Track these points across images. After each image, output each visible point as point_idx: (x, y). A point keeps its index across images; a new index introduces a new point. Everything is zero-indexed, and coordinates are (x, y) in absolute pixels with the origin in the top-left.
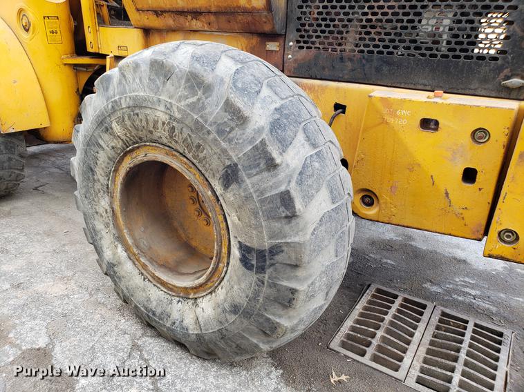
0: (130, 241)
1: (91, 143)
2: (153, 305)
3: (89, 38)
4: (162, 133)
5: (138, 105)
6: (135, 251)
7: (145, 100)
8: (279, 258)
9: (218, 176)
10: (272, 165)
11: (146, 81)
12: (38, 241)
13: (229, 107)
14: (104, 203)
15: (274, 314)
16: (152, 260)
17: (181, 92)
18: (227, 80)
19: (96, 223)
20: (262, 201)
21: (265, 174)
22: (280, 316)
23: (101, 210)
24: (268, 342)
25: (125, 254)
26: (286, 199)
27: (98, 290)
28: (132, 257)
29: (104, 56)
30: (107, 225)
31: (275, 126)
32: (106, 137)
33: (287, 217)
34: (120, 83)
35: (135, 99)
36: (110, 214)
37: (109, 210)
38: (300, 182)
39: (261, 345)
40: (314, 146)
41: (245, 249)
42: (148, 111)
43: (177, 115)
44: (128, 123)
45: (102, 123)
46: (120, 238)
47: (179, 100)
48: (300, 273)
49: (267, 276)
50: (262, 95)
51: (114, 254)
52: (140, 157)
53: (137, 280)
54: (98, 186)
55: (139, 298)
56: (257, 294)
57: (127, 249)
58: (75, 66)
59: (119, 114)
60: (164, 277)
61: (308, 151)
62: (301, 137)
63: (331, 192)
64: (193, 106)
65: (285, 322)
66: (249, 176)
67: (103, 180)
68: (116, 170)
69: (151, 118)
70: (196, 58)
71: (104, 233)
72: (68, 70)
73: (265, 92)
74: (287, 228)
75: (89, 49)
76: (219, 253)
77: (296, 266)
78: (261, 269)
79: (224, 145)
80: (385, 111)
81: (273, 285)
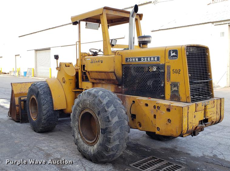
0: (81, 133)
1: (75, 109)
2: (85, 149)
3: (80, 84)
4: (88, 106)
5: (85, 100)
6: (82, 135)
7: (86, 99)
8: (107, 130)
9: (97, 114)
10: (106, 111)
11: (86, 96)
12: (59, 141)
13: (99, 100)
14: (77, 123)
15: (107, 145)
16: (86, 138)
17: (92, 98)
18: (100, 95)
19: (74, 129)
20: (104, 118)
21: (105, 113)
22: (109, 145)
23: (76, 125)
24: (107, 154)
25: (80, 137)
26: (108, 117)
27: (73, 151)
28: (82, 137)
29: (83, 89)
30: (77, 129)
31: (107, 103)
32: (78, 107)
33: (108, 121)
34: (82, 96)
35: (84, 99)
36: (78, 126)
37: (78, 125)
38: (111, 114)
39: (106, 154)
40: (115, 108)
41: (102, 129)
42: (86, 102)
43: (91, 102)
44: (83, 104)
45: (78, 105)
46: (79, 133)
47: (91, 99)
48: (112, 134)
49: (105, 135)
50: (106, 98)
51: (78, 137)
52: (85, 111)
53: (82, 143)
54: (76, 119)
55: (82, 148)
56: (104, 140)
57: (81, 135)
58: (75, 92)
59: (81, 102)
60: (88, 141)
61: (114, 108)
62: (112, 106)
63: (118, 117)
64: (93, 100)
65: (110, 147)
66: (102, 113)
67: (77, 118)
68: (80, 115)
69: (86, 103)
70: (95, 91)
71: (76, 131)
72: (73, 93)
73: (107, 97)
74: (108, 124)
75: (79, 87)
76: (98, 132)
77: (111, 132)
78: (104, 133)
79: (98, 107)
80: (139, 102)
81: (106, 137)
